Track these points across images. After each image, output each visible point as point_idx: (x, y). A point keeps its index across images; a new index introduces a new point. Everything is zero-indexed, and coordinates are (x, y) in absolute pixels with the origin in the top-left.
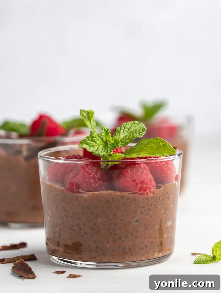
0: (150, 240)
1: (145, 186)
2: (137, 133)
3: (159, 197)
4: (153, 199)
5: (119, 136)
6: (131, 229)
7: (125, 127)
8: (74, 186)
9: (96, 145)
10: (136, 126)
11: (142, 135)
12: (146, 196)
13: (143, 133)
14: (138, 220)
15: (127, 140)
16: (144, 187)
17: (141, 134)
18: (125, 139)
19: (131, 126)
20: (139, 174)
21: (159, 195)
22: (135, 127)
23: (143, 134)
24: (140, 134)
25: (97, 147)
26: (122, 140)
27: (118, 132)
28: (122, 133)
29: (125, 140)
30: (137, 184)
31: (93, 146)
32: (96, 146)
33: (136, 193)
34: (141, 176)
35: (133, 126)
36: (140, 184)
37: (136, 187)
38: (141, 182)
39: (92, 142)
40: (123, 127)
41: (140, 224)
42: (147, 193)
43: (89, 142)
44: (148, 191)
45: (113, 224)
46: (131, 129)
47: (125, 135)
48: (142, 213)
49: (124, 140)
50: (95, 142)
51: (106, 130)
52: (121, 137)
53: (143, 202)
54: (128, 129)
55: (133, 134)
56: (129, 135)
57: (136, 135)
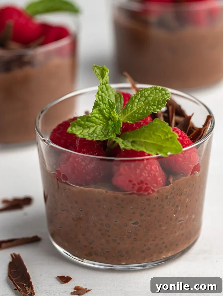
0: (154, 242)
1: (146, 186)
2: (155, 106)
3: (166, 195)
4: (158, 198)
5: (132, 107)
6: (128, 232)
7: (142, 95)
8: (62, 176)
9: (94, 124)
10: (157, 93)
11: (160, 109)
12: (148, 197)
13: (163, 106)
14: (137, 222)
15: (139, 115)
16: (144, 188)
17: (160, 106)
18: (138, 113)
19: (151, 93)
20: (138, 171)
21: (166, 194)
22: (155, 95)
24: (158, 108)
25: (94, 128)
26: (134, 115)
28: (136, 104)
29: (137, 115)
30: (134, 185)
31: (88, 127)
32: (94, 126)
33: (133, 193)
34: (141, 175)
35: (153, 94)
36: (139, 184)
37: (133, 188)
38: (140, 182)
39: (87, 123)
40: (140, 95)
41: (140, 226)
42: (149, 194)
43: (83, 123)
44: (150, 191)
45: (105, 225)
46: (149, 98)
47: (139, 106)
48: (142, 215)
49: (135, 115)
50: (93, 122)
51: (112, 103)
52: (133, 110)
53: (143, 203)
54: (145, 98)
55: (149, 107)
56: (144, 107)
57: (152, 109)
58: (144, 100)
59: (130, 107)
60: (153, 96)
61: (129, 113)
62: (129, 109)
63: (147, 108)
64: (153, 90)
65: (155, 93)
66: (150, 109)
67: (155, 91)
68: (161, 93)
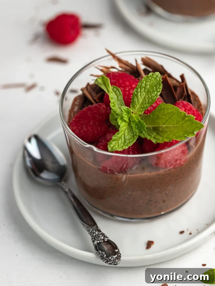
1: (180, 161)
2: (155, 91)
6: (166, 194)
7: (140, 87)
10: (150, 80)
11: (160, 92)
13: (161, 88)
14: (173, 185)
15: (147, 105)
16: (178, 163)
17: (159, 90)
19: (146, 82)
23: (161, 90)
24: (158, 92)
25: (123, 135)
26: (142, 106)
27: (136, 97)
28: (140, 96)
29: (145, 105)
33: (171, 169)
35: (148, 82)
36: (175, 162)
40: (139, 88)
41: (175, 187)
45: (149, 194)
46: (147, 87)
47: (143, 97)
48: (176, 180)
52: (140, 102)
54: (144, 89)
55: (151, 95)
56: (147, 96)
57: (154, 95)
58: (144, 90)
59: (137, 101)
60: (149, 83)
61: (138, 106)
62: (137, 103)
63: (150, 96)
64: (147, 79)
65: (149, 81)
66: (153, 96)
67: (149, 79)
68: (153, 78)
